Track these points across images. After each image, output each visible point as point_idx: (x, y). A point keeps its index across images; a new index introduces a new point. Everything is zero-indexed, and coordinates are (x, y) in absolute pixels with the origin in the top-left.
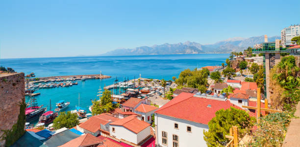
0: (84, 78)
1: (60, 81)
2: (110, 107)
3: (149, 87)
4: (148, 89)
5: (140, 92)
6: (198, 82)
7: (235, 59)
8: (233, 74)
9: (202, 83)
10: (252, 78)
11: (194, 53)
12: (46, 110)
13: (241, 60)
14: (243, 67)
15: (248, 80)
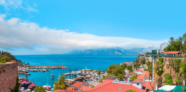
0: (53, 67)
1: (40, 68)
2: (64, 86)
3: (91, 75)
4: (90, 76)
5: (85, 78)
6: (119, 72)
7: (140, 58)
8: (138, 67)
9: (121, 73)
10: (148, 69)
11: (120, 54)
12: (32, 83)
13: (143, 59)
14: (144, 62)
15: (145, 70)
